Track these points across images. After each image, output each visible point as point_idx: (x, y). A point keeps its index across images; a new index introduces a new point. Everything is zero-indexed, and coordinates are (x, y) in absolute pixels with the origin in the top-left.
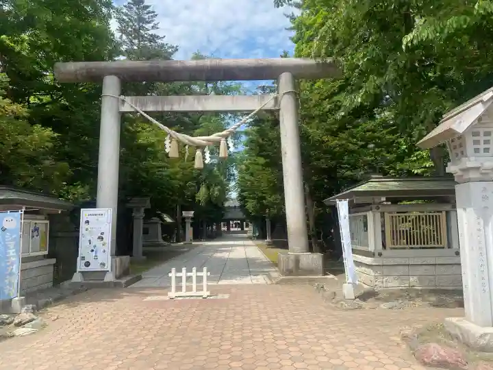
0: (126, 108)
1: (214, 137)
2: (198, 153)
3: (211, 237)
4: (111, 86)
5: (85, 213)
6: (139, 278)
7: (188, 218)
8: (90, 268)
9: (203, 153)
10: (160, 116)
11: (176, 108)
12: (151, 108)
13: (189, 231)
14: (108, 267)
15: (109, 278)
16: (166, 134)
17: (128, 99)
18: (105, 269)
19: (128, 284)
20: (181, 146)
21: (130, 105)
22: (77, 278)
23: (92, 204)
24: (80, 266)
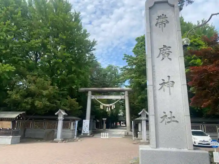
0: (93, 98)
1: (111, 105)
2: (107, 108)
3: (113, 128)
4: (90, 93)
5: (84, 121)
6: (94, 136)
7: (104, 120)
8: (84, 133)
9: (108, 108)
10: (100, 100)
11: (103, 98)
12: (98, 98)
13: (105, 125)
14: (88, 132)
15: (89, 135)
16: (101, 104)
17: (93, 96)
18: (88, 133)
19: (92, 136)
20: (104, 106)
21: (93, 97)
22: (82, 134)
23: (85, 119)
24: (83, 132)
